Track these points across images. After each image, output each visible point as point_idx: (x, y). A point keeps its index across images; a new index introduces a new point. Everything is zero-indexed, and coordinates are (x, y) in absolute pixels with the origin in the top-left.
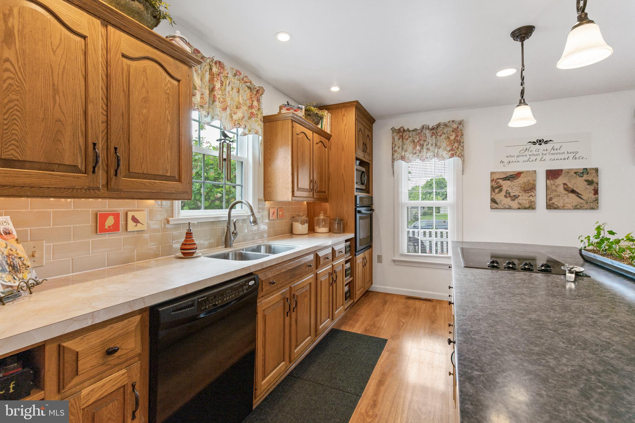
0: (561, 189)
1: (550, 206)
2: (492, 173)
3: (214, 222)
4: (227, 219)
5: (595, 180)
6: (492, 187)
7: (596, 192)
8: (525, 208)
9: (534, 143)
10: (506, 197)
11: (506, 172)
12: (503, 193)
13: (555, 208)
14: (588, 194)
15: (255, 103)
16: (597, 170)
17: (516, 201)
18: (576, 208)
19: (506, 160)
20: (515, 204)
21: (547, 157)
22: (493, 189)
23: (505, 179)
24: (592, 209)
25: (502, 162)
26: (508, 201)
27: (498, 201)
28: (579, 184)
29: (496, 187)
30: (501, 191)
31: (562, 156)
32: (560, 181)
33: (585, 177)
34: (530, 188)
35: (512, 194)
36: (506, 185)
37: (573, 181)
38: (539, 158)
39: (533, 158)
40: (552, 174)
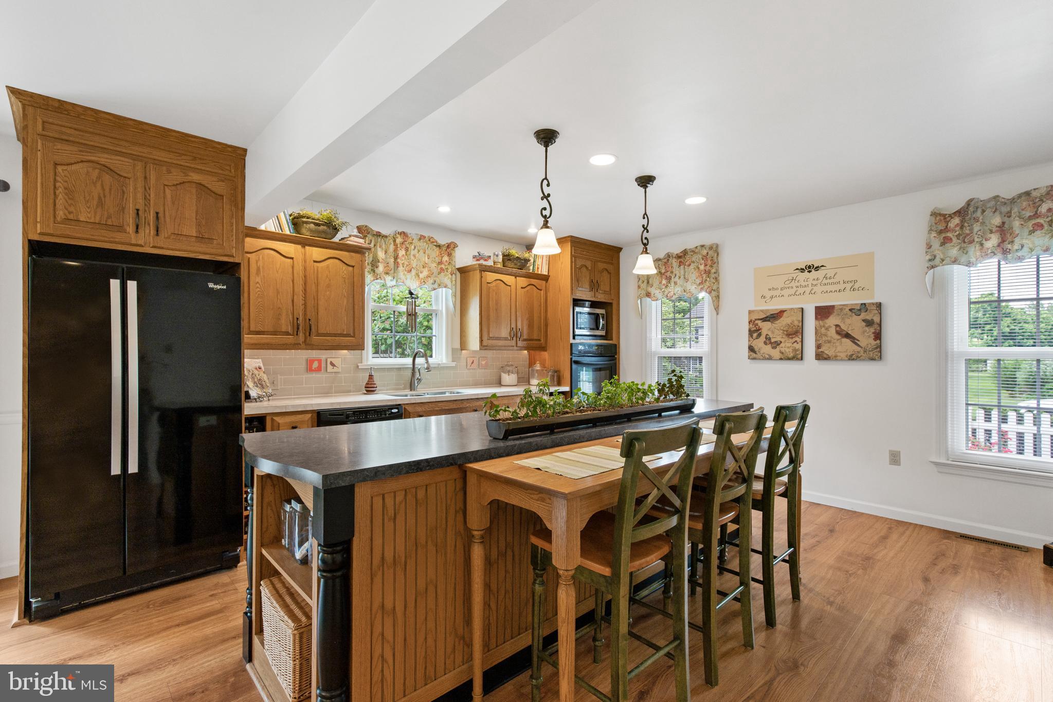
0: (832, 332)
1: (820, 356)
2: (750, 312)
3: (400, 369)
4: (412, 366)
5: (877, 319)
6: (750, 330)
7: (878, 336)
8: (789, 359)
9: (802, 270)
10: (765, 343)
11: (768, 310)
12: (763, 338)
13: (826, 359)
14: (866, 340)
15: (446, 258)
16: (879, 306)
17: (778, 348)
18: (851, 358)
19: (768, 294)
20: (776, 353)
21: (818, 289)
22: (751, 333)
23: (764, 320)
24: (873, 359)
25: (763, 297)
26: (767, 349)
27: (756, 349)
28: (855, 325)
29: (754, 332)
30: (759, 335)
31: (837, 287)
32: (832, 321)
33: (863, 315)
34: (796, 332)
35: (773, 340)
36: (766, 327)
37: (848, 321)
38: (808, 290)
39: (801, 290)
40: (823, 312)
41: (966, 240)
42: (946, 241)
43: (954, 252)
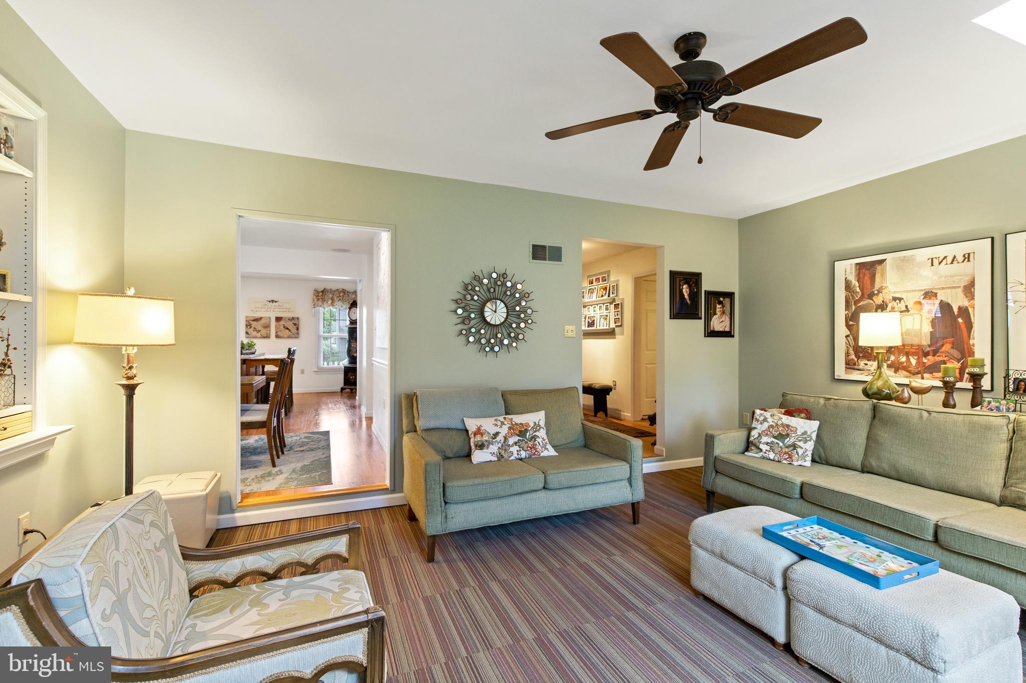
0: (282, 327)
1: (277, 337)
2: (246, 317)
5: (297, 323)
6: (246, 325)
7: (298, 329)
8: (264, 337)
9: (270, 302)
10: (254, 331)
11: (255, 317)
12: (252, 328)
13: (279, 337)
14: (294, 330)
16: (298, 318)
17: (260, 333)
18: (289, 337)
19: (255, 310)
20: (259, 335)
21: (276, 310)
22: (247, 326)
23: (253, 320)
24: (296, 337)
25: (252, 311)
26: (255, 333)
27: (249, 333)
28: (290, 325)
29: (248, 325)
30: (251, 327)
31: (283, 310)
32: (282, 323)
33: (293, 321)
34: (267, 326)
35: (257, 329)
36: (254, 324)
37: (288, 323)
38: (272, 310)
39: (269, 310)
40: (278, 319)
41: (323, 300)
42: (318, 300)
43: (320, 303)
